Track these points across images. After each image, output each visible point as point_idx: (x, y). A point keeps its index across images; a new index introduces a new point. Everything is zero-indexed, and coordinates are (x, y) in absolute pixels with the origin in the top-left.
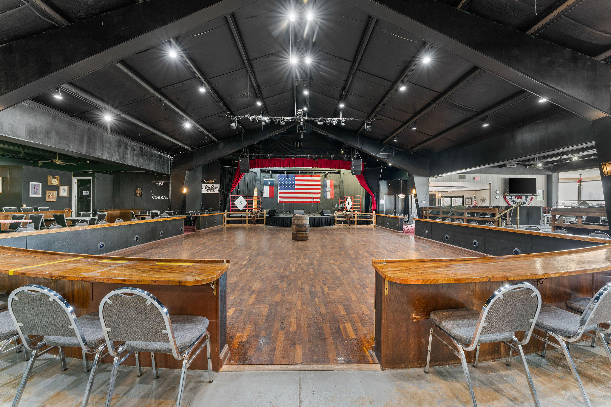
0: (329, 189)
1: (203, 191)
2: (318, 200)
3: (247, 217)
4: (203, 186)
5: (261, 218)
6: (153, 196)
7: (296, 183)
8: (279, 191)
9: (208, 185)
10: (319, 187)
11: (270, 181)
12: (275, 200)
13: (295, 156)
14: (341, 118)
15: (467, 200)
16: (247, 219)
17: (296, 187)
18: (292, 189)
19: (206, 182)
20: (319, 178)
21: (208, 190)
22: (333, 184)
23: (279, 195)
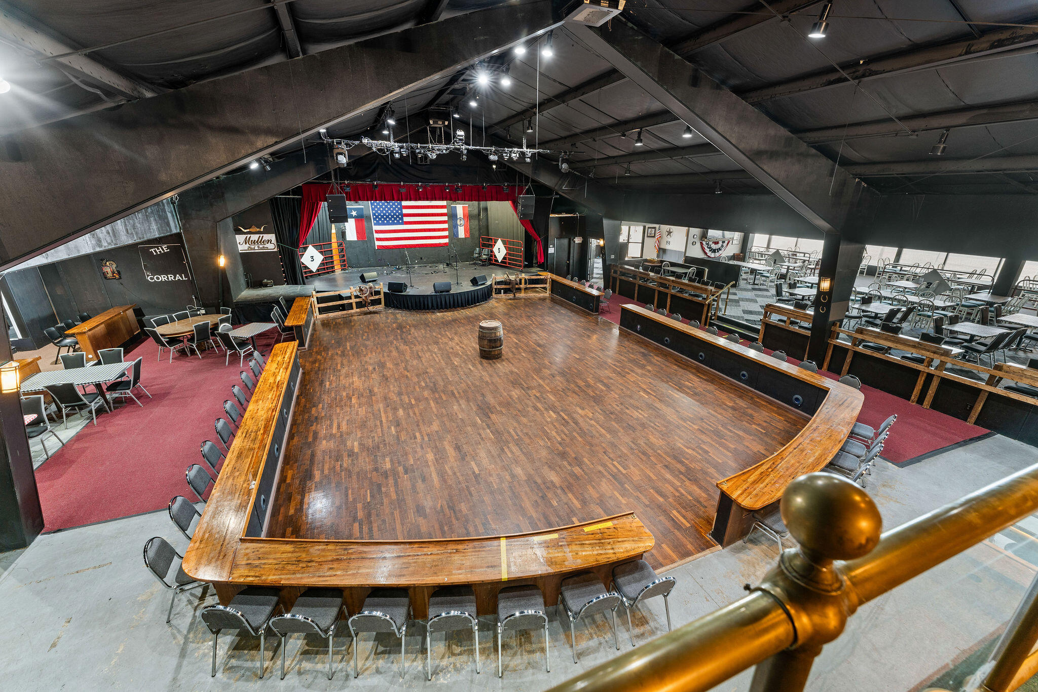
0: (462, 222)
1: (242, 248)
2: (446, 241)
3: (353, 297)
4: (240, 238)
5: (377, 297)
6: (148, 276)
7: (405, 211)
8: (375, 228)
9: (249, 236)
10: (445, 218)
11: (355, 209)
12: (369, 245)
13: (424, 184)
14: (525, 149)
15: (650, 230)
16: (353, 301)
17: (406, 219)
18: (398, 223)
19: (246, 231)
20: (444, 203)
21: (253, 247)
22: (467, 212)
23: (376, 236)
